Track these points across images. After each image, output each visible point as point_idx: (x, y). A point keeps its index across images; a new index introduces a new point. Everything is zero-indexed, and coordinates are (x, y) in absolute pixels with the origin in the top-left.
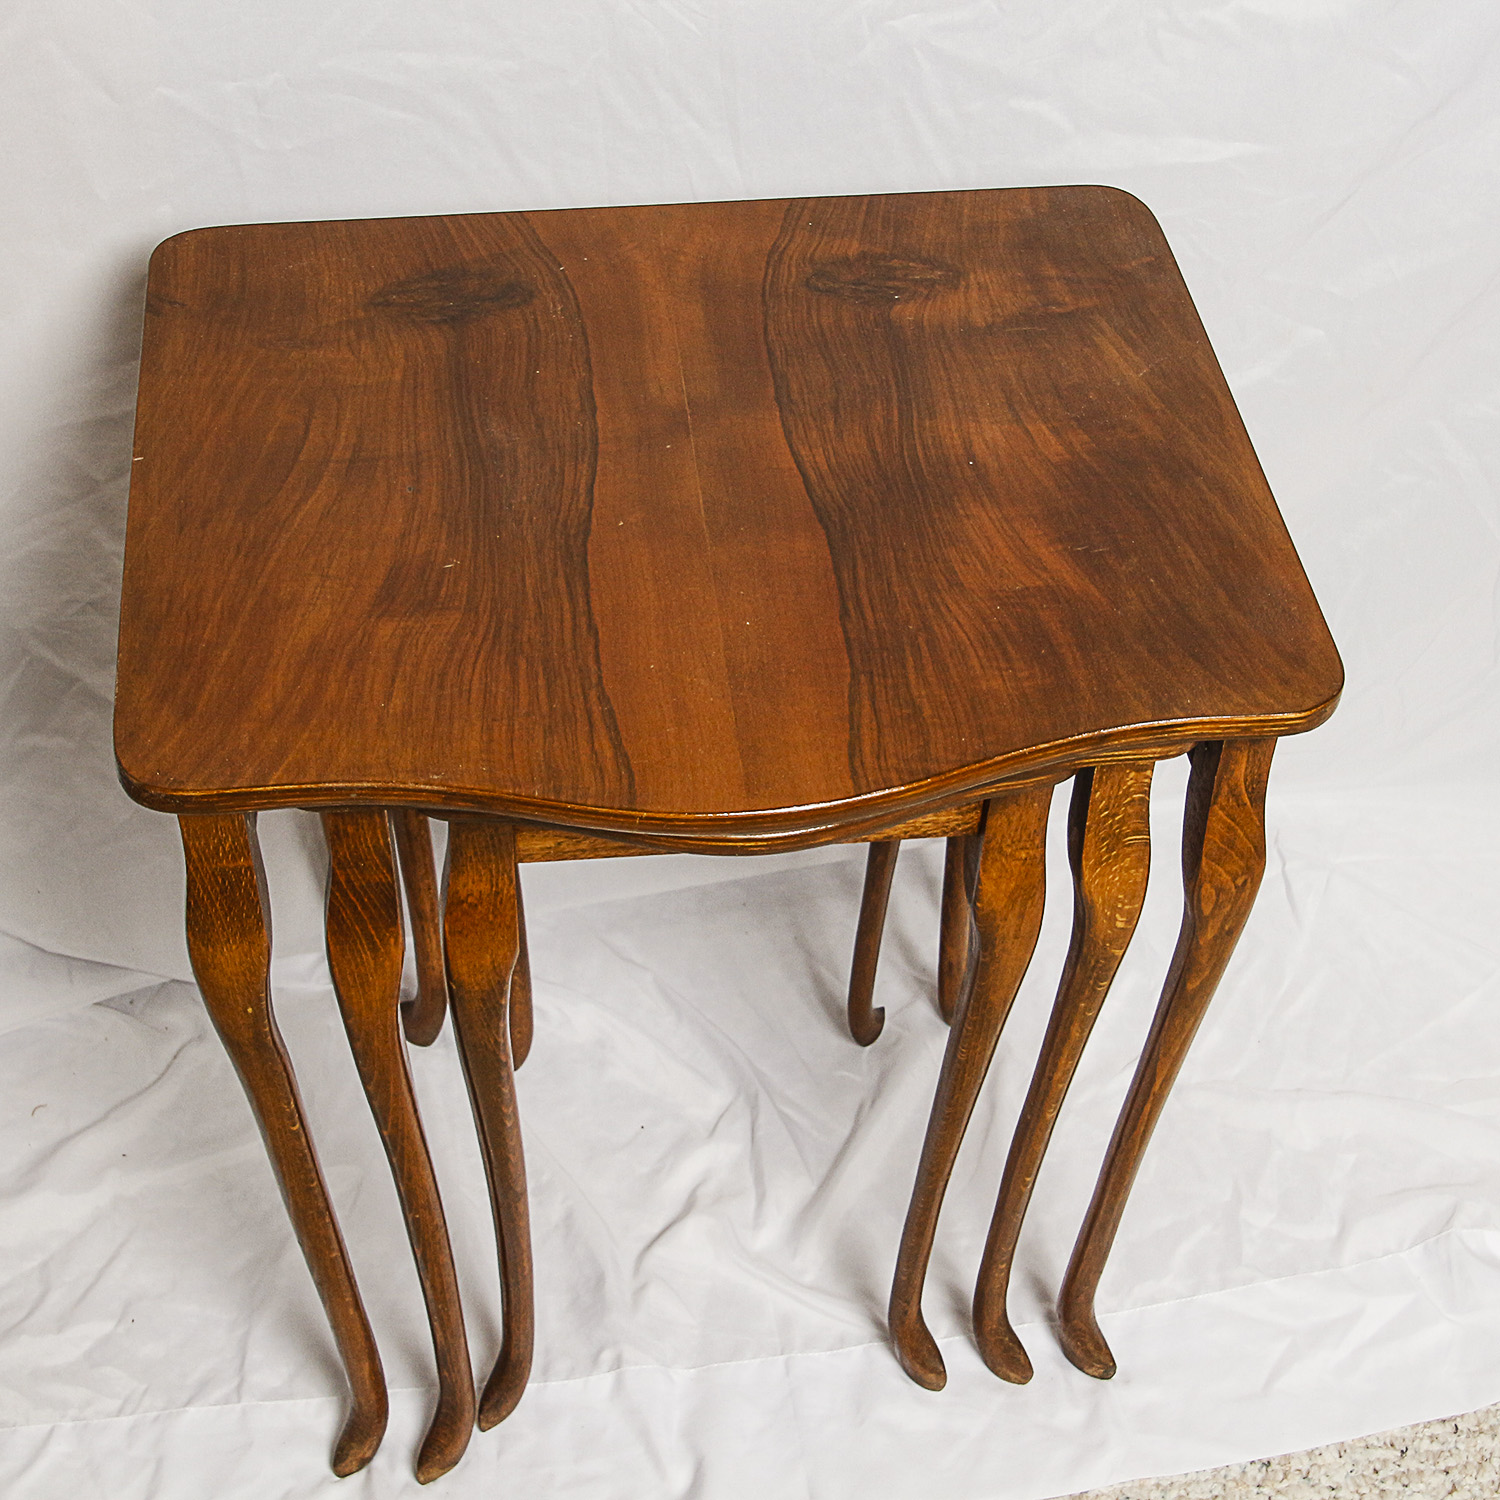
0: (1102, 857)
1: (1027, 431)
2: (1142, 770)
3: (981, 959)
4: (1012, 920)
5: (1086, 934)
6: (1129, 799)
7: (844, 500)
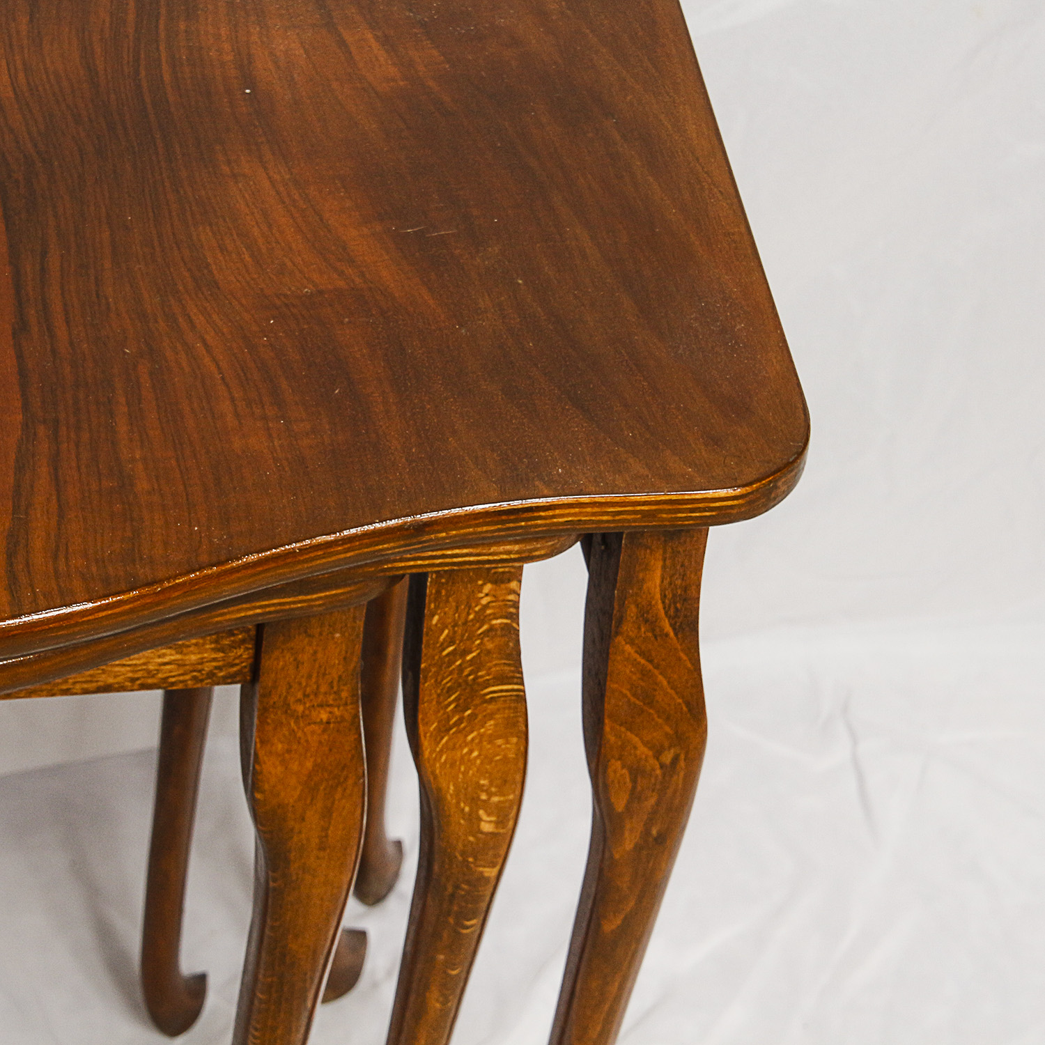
0: (449, 719)
1: (342, 43)
2: (503, 582)
3: (272, 884)
4: (313, 817)
5: (436, 841)
6: (485, 627)
7: (35, 146)
